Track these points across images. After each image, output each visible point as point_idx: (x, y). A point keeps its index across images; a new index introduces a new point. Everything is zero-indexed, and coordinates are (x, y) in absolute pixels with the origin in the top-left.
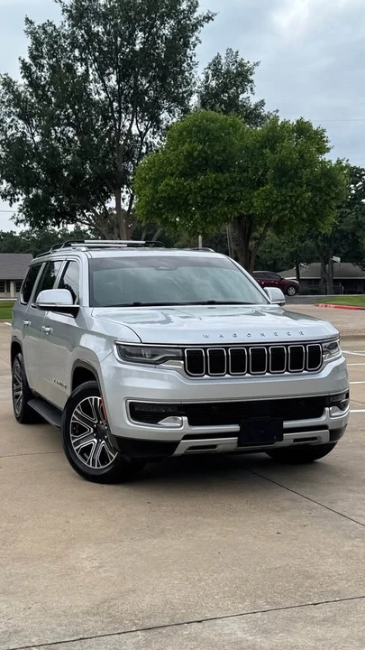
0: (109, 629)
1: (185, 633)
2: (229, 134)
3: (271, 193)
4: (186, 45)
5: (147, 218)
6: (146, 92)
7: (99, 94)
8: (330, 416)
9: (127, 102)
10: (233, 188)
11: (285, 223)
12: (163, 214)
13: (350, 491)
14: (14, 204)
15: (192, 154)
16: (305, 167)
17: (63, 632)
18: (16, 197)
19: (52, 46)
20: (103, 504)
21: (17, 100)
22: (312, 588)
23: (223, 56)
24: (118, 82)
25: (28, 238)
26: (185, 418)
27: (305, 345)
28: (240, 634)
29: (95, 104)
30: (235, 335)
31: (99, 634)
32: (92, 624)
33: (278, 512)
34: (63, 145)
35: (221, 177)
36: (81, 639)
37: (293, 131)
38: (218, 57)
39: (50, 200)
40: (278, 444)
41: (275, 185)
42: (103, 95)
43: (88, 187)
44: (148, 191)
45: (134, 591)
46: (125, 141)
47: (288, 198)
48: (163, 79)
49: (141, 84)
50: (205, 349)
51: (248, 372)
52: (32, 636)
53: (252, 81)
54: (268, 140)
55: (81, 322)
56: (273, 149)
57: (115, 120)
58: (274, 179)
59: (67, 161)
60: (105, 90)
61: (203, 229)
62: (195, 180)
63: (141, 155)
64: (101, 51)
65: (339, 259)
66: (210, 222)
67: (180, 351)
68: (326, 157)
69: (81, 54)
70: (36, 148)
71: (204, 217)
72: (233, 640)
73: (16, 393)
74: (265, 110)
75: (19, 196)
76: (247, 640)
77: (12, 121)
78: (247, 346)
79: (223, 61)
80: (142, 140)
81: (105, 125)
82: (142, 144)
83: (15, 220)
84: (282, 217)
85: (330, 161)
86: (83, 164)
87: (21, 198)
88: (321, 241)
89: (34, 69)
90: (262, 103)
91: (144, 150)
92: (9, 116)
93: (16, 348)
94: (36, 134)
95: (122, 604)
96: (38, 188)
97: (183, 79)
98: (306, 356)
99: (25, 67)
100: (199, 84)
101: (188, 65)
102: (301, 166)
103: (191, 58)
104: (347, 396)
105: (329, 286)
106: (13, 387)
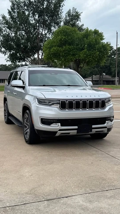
0: (35, 200)
1: (62, 202)
2: (73, 33)
3: (86, 52)
4: (60, 6)
5: (47, 60)
6: (47, 21)
7: (33, 21)
8: (107, 124)
9: (41, 24)
10: (74, 51)
11: (90, 62)
12: (52, 59)
13: (115, 148)
14: (6, 55)
15: (61, 39)
16: (97, 44)
17: (18, 201)
18: (6, 53)
19: (18, 6)
20: (33, 152)
21: (7, 22)
22: (106, 184)
23: (71, 9)
24: (38, 17)
25: (11, 66)
26: (60, 124)
27: (100, 100)
28: (81, 202)
29: (31, 24)
30: (77, 96)
31: (31, 202)
32: (29, 198)
33: (91, 155)
34: (21, 37)
35: (70, 47)
36: (24, 204)
37: (93, 33)
38: (70, 10)
39: (17, 54)
40: (90, 133)
41: (88, 50)
42: (34, 21)
43: (29, 51)
44: (47, 51)
45: (43, 185)
46: (41, 36)
47: (91, 54)
48: (52, 17)
49: (46, 18)
50: (67, 101)
51: (81, 109)
52: (7, 202)
53: (80, 18)
54: (86, 35)
55: (26, 91)
56: (87, 38)
57: (37, 30)
58: (87, 48)
59: (22, 42)
60: (34, 20)
61: (65, 64)
62: (62, 48)
63: (45, 41)
64: (33, 7)
65: (105, 74)
66: (67, 61)
67: (58, 101)
68: (103, 41)
69: (27, 8)
70: (13, 38)
71: (65, 60)
72: (79, 205)
73: (5, 114)
74: (84, 27)
75: (8, 53)
76: (84, 205)
77: (5, 29)
78: (81, 100)
79: (71, 11)
80: (46, 36)
81: (34, 31)
82: (46, 37)
83: (6, 60)
84: (89, 60)
85: (104, 43)
86: (27, 43)
87: (8, 54)
88: (100, 68)
89: (12, 13)
90: (83, 25)
91: (46, 39)
92: (4, 28)
93: (5, 100)
94: (13, 33)
95: (39, 190)
96: (13, 50)
97: (58, 17)
98: (101, 104)
99: (10, 12)
100: (63, 18)
101: (60, 12)
102: (96, 44)
103: (61, 10)
104: (113, 117)
105: (102, 82)
106: (4, 112)
